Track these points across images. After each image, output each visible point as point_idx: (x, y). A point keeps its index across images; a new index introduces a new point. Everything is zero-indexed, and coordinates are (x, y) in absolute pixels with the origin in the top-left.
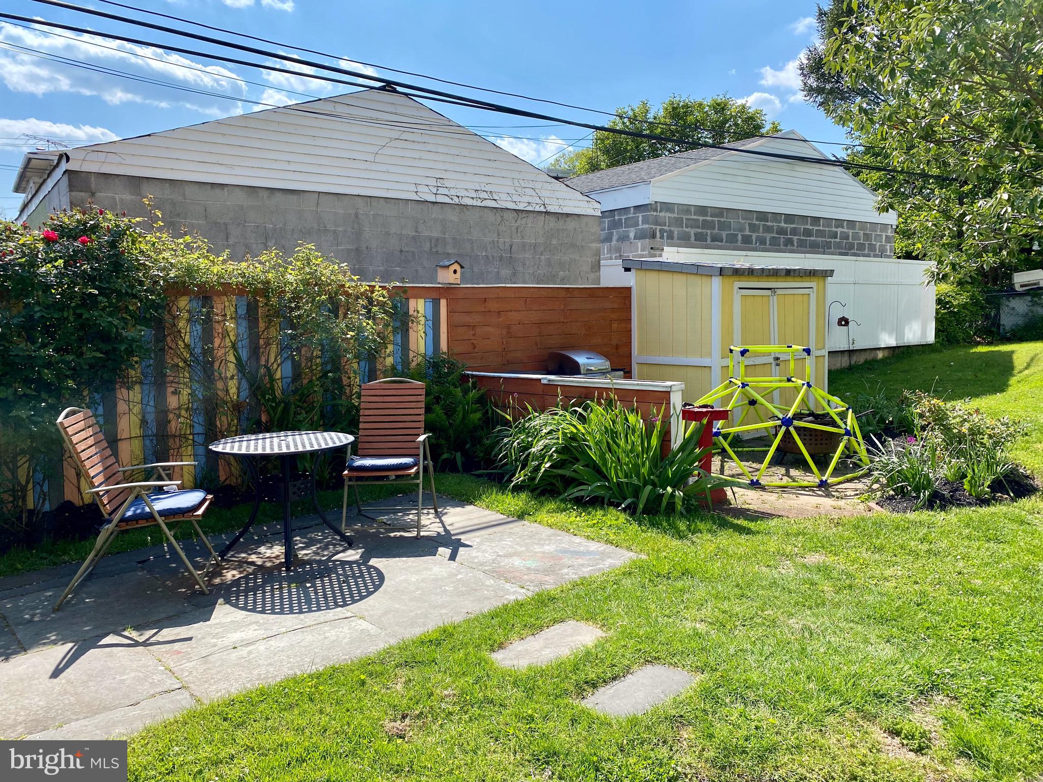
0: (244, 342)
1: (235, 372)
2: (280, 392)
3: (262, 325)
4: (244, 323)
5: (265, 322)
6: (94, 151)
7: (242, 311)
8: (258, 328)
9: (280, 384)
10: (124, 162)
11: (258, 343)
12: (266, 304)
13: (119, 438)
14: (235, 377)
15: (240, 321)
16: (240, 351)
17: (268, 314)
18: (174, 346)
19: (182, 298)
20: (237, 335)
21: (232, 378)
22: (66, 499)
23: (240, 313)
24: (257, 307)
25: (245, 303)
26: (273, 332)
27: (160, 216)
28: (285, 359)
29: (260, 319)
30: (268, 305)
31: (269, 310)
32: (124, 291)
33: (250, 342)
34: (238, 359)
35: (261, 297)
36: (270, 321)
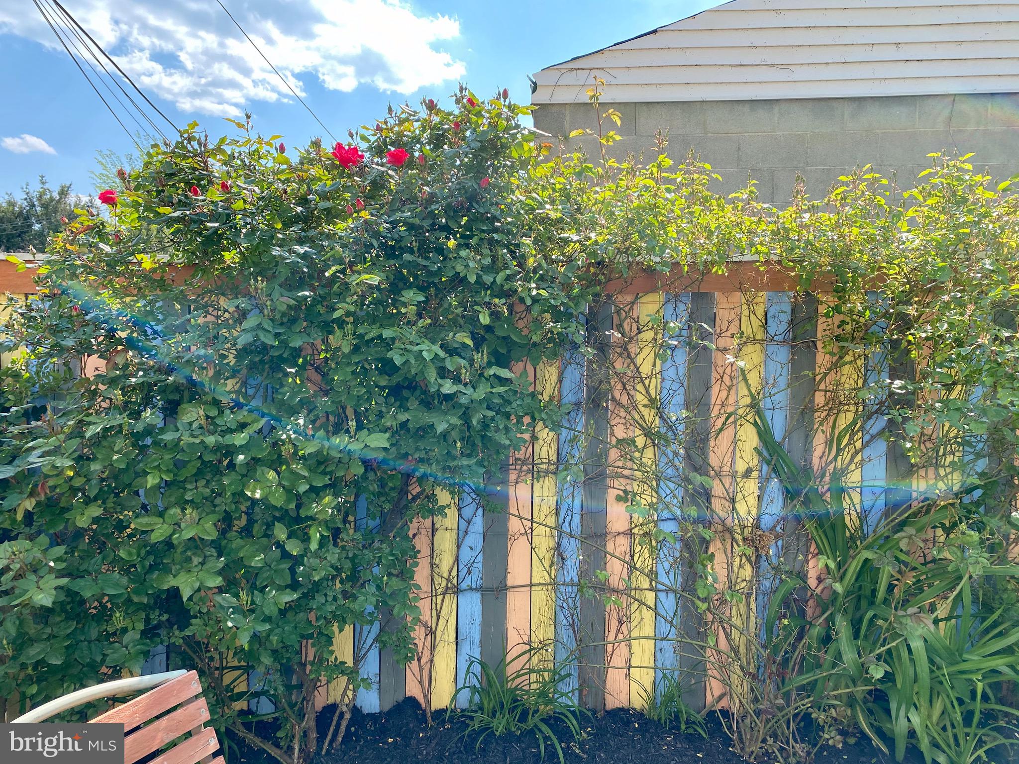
0: (777, 398)
1: (755, 462)
2: (854, 517)
3: (822, 359)
4: (782, 354)
5: (832, 354)
6: (571, 70)
7: (779, 326)
8: (812, 366)
9: (857, 499)
10: (614, 82)
11: (812, 401)
12: (837, 309)
13: (510, 583)
14: (755, 474)
15: (772, 348)
16: (768, 415)
17: (840, 331)
18: (624, 400)
19: (650, 297)
20: (764, 382)
21: (748, 474)
22: (408, 694)
23: (772, 331)
24: (812, 318)
25: (788, 308)
26: (849, 376)
27: (619, 123)
28: (873, 437)
29: (819, 345)
30: (840, 313)
31: (843, 323)
32: (472, 279)
33: (793, 397)
34: (764, 434)
35: (826, 292)
36: (843, 352)
